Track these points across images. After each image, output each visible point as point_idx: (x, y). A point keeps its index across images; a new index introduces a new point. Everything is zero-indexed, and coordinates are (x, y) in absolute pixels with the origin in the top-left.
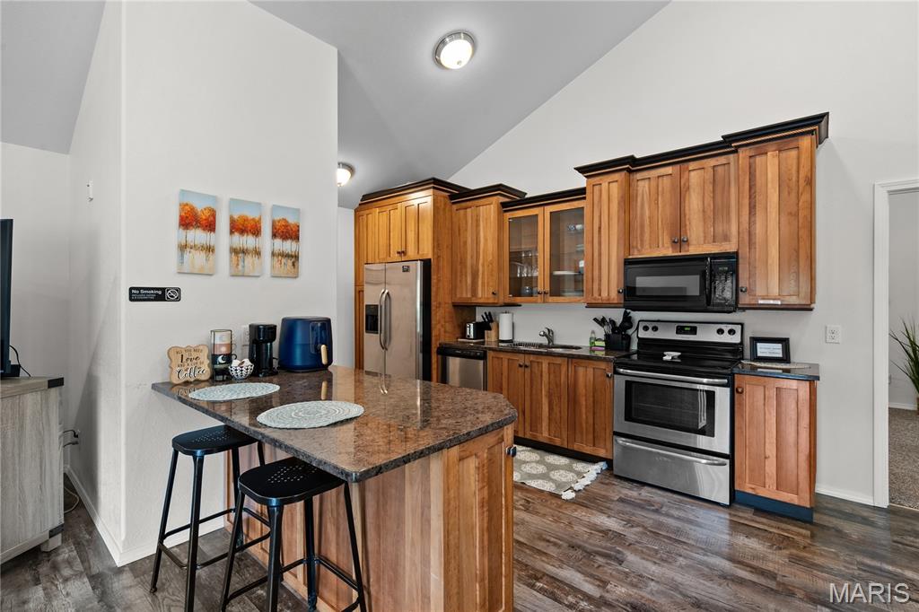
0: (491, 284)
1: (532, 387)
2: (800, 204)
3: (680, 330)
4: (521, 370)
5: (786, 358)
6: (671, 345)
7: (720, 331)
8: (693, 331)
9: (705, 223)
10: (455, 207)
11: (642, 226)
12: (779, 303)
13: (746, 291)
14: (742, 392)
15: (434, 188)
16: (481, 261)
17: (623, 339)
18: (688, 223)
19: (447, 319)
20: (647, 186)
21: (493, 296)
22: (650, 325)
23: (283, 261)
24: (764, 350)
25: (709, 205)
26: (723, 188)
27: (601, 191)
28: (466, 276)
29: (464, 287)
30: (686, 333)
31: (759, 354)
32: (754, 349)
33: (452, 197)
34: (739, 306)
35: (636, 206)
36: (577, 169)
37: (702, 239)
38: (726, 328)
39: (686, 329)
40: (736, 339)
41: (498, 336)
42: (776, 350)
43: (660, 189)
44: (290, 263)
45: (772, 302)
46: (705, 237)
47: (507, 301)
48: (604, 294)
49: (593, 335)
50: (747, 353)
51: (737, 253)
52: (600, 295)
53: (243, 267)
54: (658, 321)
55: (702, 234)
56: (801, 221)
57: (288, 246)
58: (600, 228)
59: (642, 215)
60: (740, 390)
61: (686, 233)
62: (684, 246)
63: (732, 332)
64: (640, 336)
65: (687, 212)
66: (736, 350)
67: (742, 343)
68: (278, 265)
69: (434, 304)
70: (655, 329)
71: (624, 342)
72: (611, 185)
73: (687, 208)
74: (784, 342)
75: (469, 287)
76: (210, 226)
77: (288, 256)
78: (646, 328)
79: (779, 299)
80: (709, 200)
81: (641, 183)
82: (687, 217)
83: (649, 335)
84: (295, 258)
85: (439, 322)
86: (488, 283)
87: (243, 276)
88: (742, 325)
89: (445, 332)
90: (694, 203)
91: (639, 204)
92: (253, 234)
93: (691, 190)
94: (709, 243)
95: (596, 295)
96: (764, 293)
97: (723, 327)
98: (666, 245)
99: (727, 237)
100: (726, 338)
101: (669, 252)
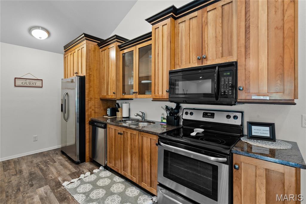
0: (113, 89)
1: (124, 146)
2: (285, 19)
3: (205, 115)
4: (120, 135)
5: (272, 138)
7: (228, 117)
8: (212, 115)
9: (216, 45)
10: (101, 50)
11: (182, 51)
12: (268, 98)
13: (243, 90)
14: (238, 169)
15: (86, 39)
16: (110, 77)
17: (175, 119)
18: (206, 46)
19: (96, 106)
20: (184, 26)
21: (113, 94)
24: (256, 131)
25: (219, 32)
26: (228, 20)
27: (159, 31)
28: (105, 85)
29: (104, 90)
30: (208, 117)
31: (254, 134)
32: (250, 130)
33: (99, 45)
34: (238, 101)
35: (178, 39)
36: (147, 20)
37: (215, 56)
38: (232, 115)
39: (208, 114)
40: (238, 122)
41: (122, 115)
42: (265, 132)
43: (191, 27)
45: (262, 98)
46: (217, 54)
47: (122, 97)
48: (160, 93)
49: (163, 116)
50: (245, 132)
51: (236, 62)
52: (158, 94)
54: (194, 109)
55: (215, 53)
56: (286, 32)
58: (158, 54)
59: (181, 44)
60: (237, 166)
61: (205, 53)
62: (204, 61)
63: (235, 117)
64: (183, 118)
65: (206, 39)
66: (239, 129)
67: (242, 125)
69: (87, 99)
70: (191, 114)
71: (176, 121)
72: (164, 27)
73: (206, 36)
74: (271, 126)
75: (106, 90)
78: (187, 113)
79: (267, 96)
80: (219, 29)
81: (181, 25)
82: (206, 42)
83: (188, 117)
85: (91, 108)
86: (112, 87)
88: (242, 113)
89: (95, 113)
90: (211, 32)
91: (180, 38)
93: (209, 24)
94: (219, 58)
95: (156, 94)
96: (256, 91)
97: (230, 114)
98: (194, 62)
99: (230, 54)
100: (232, 121)
101: (196, 65)
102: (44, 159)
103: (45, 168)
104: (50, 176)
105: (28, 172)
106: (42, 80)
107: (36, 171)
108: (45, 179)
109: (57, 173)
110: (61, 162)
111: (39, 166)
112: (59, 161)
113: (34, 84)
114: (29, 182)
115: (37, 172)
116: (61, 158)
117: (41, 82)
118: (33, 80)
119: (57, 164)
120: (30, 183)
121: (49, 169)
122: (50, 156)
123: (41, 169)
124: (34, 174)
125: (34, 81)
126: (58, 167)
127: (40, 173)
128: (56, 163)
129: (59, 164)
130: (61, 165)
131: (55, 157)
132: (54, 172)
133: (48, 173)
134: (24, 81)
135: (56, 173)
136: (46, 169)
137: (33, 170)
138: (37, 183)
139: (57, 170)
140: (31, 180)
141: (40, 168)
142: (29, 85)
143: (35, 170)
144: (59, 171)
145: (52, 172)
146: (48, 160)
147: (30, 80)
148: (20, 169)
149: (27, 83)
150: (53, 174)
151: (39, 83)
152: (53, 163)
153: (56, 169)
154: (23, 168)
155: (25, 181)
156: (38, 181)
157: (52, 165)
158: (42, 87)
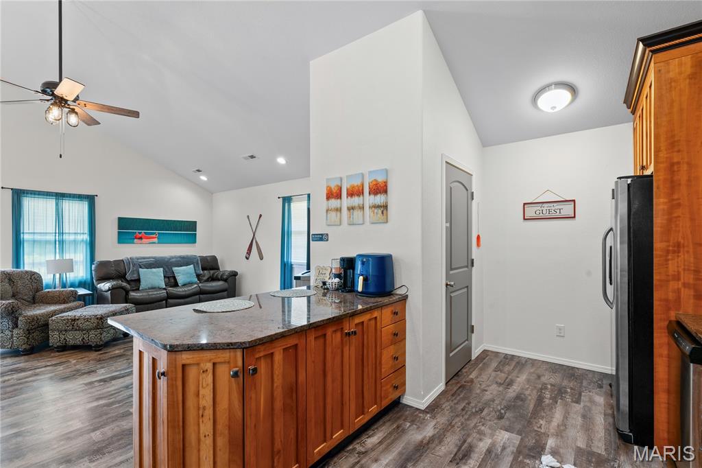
23: (376, 211)
44: (380, 211)
53: (353, 218)
57: (379, 199)
68: (372, 214)
76: (339, 196)
77: (378, 207)
84: (384, 207)
87: (353, 224)
89: (698, 296)
92: (358, 195)
102: (565, 383)
103: (547, 401)
104: (541, 422)
105: (517, 391)
106: (574, 201)
107: (530, 398)
108: (529, 421)
109: (558, 426)
110: (590, 410)
111: (543, 391)
112: (588, 404)
113: (558, 211)
114: (502, 409)
115: (530, 400)
116: (600, 400)
117: (573, 205)
118: (555, 204)
119: (578, 408)
120: (503, 411)
121: (552, 407)
122: (582, 383)
123: (540, 400)
124: (522, 400)
125: (557, 206)
126: (572, 415)
127: (532, 406)
128: (577, 405)
129: (582, 411)
130: (584, 416)
131: (590, 392)
132: (554, 420)
133: (544, 414)
134: (539, 208)
135: (556, 424)
136: (548, 405)
137: (527, 393)
138: (511, 419)
139: (563, 421)
140: (508, 408)
141: (540, 396)
142: (547, 215)
143: (530, 395)
144: (565, 425)
145: (552, 418)
146: (569, 390)
147: (549, 205)
148: (514, 378)
149: (544, 212)
150: (549, 422)
151: (567, 210)
152: (573, 402)
153: (566, 417)
154: (518, 379)
155: (500, 404)
156: (514, 417)
157: (566, 405)
158: (574, 217)
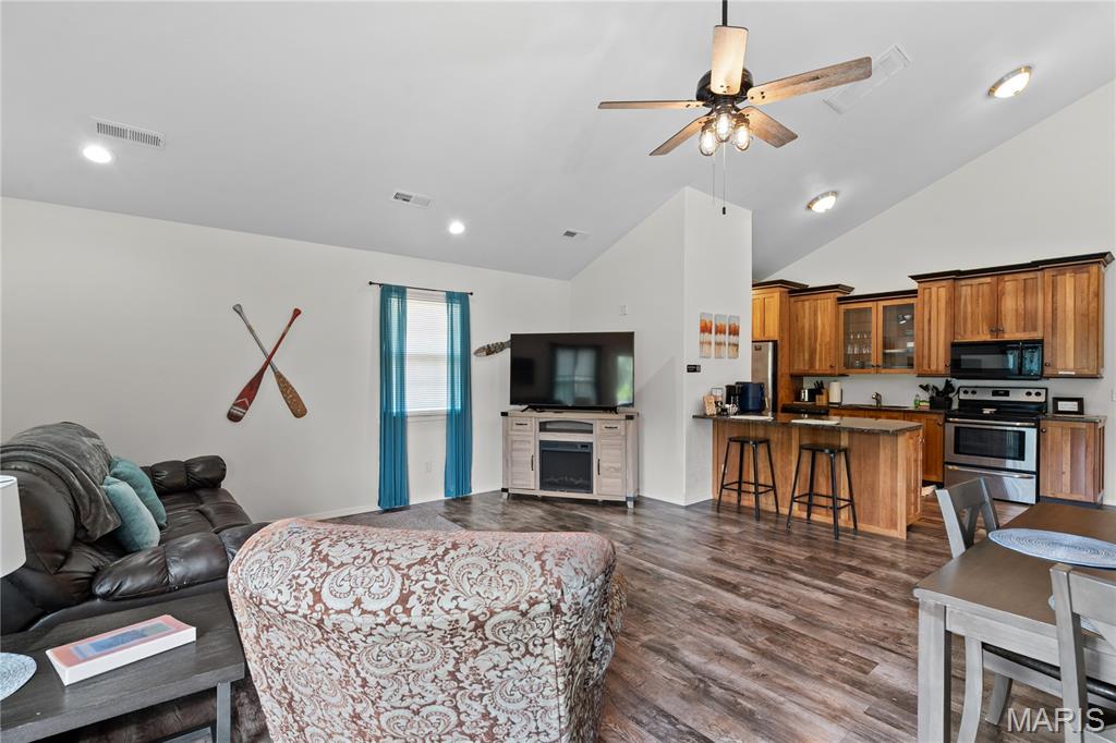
0: (828, 359)
2: (1090, 309)
3: (995, 393)
5: (1081, 412)
6: (989, 404)
7: (1029, 394)
8: (1007, 394)
9: (1017, 319)
10: (792, 299)
11: (965, 319)
12: (1074, 373)
13: (1049, 365)
14: (1046, 432)
15: (780, 287)
16: (818, 342)
17: (945, 400)
18: (1003, 318)
19: (788, 387)
20: (969, 290)
21: (828, 368)
22: (970, 390)
23: (733, 348)
24: (1063, 406)
25: (1021, 306)
26: (1032, 294)
27: (930, 293)
28: (803, 353)
29: (802, 361)
30: (1000, 395)
31: (1060, 409)
32: (1055, 406)
34: (1044, 376)
35: (961, 305)
36: (909, 276)
37: (1015, 329)
38: (1033, 391)
39: (1001, 392)
40: (1041, 399)
41: (827, 399)
42: (1073, 406)
43: (980, 293)
44: (736, 349)
45: (1068, 373)
46: (1017, 328)
47: (840, 372)
48: (933, 367)
49: (918, 398)
50: (1050, 408)
51: (1042, 340)
52: (929, 368)
53: (720, 352)
54: (977, 387)
55: (1015, 326)
58: (930, 320)
59: (965, 311)
60: (1044, 430)
61: (1001, 324)
62: (1000, 334)
63: (1038, 394)
64: (960, 398)
65: (1003, 310)
66: (1041, 406)
67: (1046, 402)
68: (731, 350)
69: (779, 374)
70: (974, 392)
71: (947, 403)
72: (940, 289)
73: (1002, 307)
74: (1079, 401)
75: (807, 361)
76: (710, 330)
78: (966, 392)
79: (1074, 371)
80: (1020, 302)
81: (964, 288)
82: (1003, 313)
83: (970, 397)
84: (737, 346)
85: (784, 388)
86: (825, 358)
87: (720, 358)
88: (1047, 389)
89: (786, 396)
90: (1008, 304)
92: (723, 334)
93: (1006, 295)
94: (1020, 332)
95: (925, 368)
96: (1062, 367)
97: (1031, 390)
98: (985, 333)
99: (1035, 329)
100: (1033, 398)
101: (988, 338)
